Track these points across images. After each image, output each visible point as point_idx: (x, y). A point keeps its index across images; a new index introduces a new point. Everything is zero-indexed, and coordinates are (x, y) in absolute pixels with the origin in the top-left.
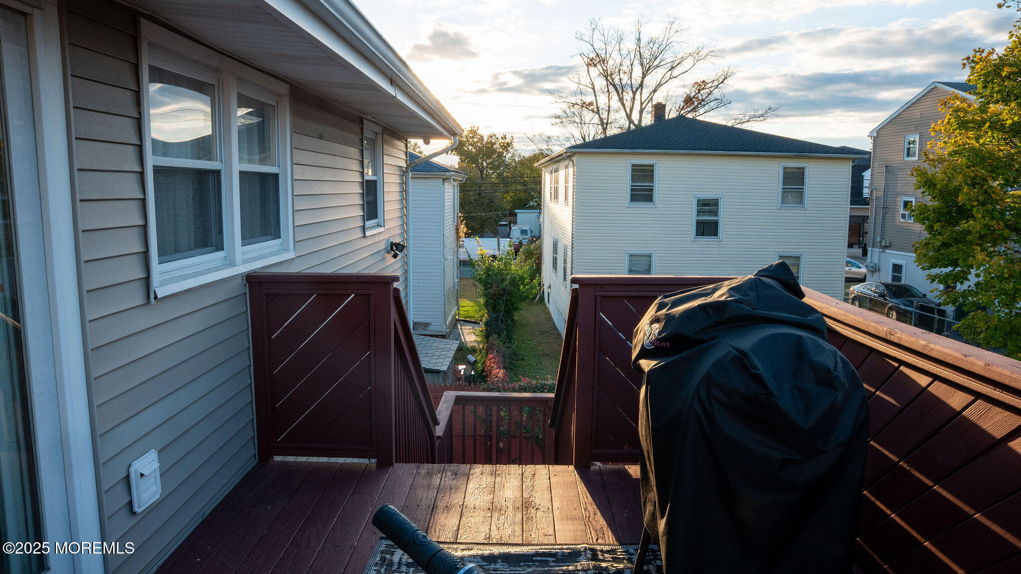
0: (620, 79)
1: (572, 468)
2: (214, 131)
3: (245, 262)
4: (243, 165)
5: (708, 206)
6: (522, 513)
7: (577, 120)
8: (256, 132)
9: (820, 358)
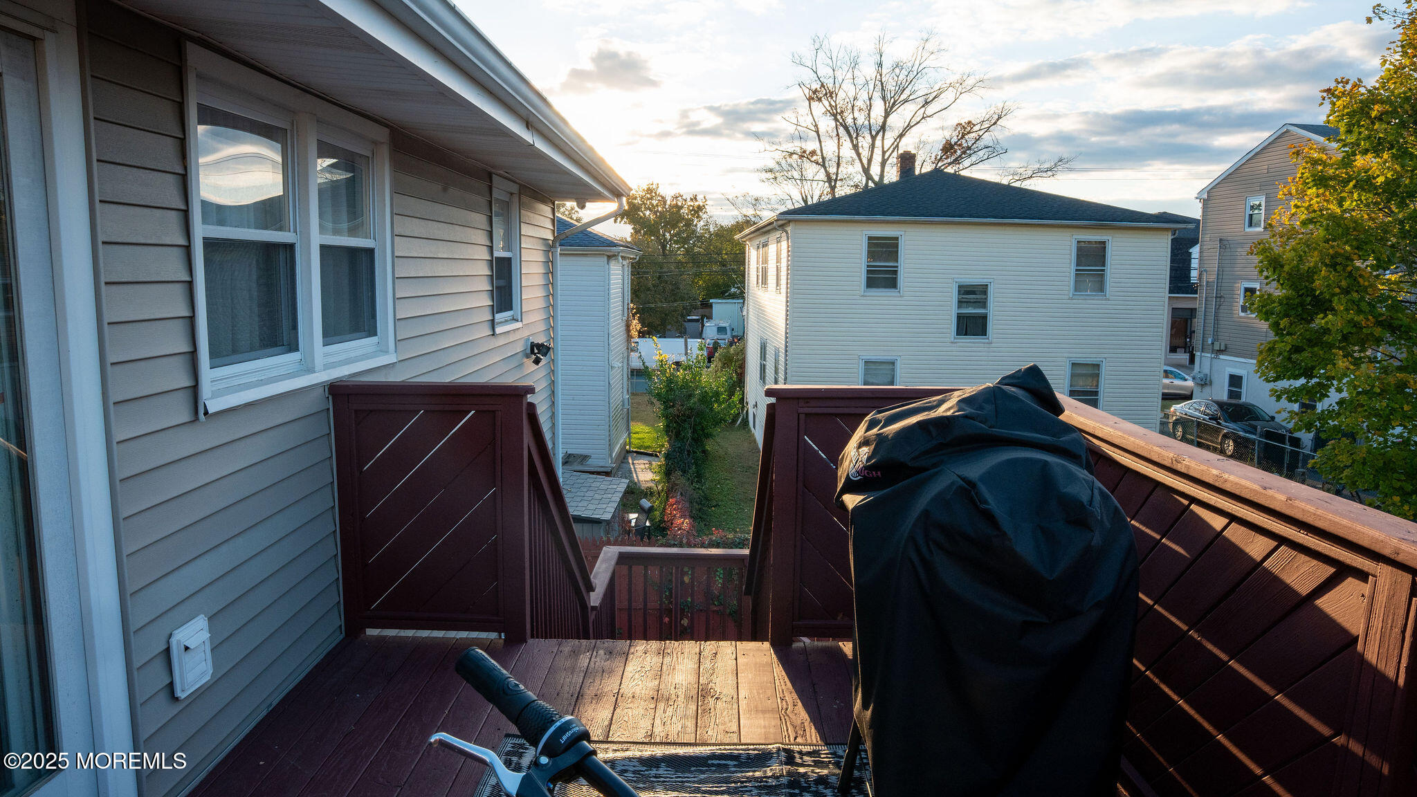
0: (854, 119)
1: (767, 645)
2: (286, 190)
3: (327, 367)
4: (324, 236)
5: (973, 294)
6: (696, 704)
7: (796, 175)
8: (343, 191)
9: (1071, 490)
